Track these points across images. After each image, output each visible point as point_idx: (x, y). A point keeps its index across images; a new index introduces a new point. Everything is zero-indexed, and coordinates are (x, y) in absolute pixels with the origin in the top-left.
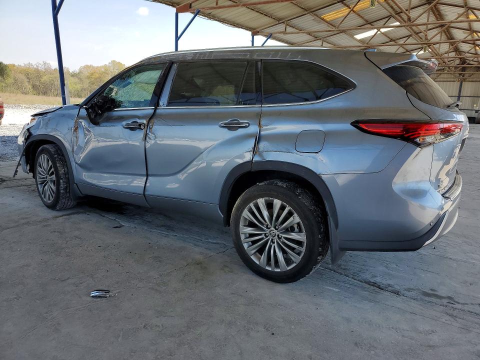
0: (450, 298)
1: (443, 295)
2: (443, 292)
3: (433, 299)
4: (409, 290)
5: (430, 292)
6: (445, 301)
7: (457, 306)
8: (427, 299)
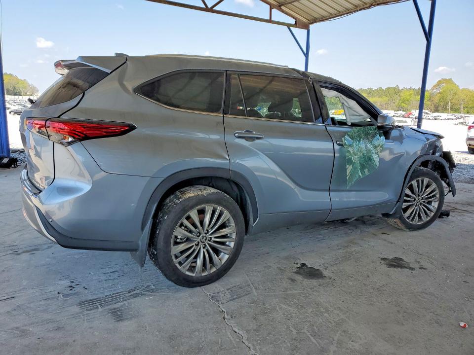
0: (18, 254)
1: (24, 254)
2: (25, 257)
3: (28, 249)
4: (49, 247)
5: (34, 252)
6: (20, 251)
7: (11, 252)
8: (33, 248)
